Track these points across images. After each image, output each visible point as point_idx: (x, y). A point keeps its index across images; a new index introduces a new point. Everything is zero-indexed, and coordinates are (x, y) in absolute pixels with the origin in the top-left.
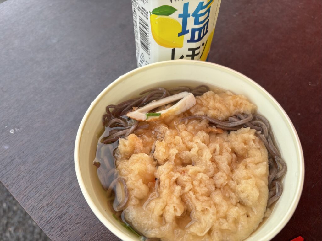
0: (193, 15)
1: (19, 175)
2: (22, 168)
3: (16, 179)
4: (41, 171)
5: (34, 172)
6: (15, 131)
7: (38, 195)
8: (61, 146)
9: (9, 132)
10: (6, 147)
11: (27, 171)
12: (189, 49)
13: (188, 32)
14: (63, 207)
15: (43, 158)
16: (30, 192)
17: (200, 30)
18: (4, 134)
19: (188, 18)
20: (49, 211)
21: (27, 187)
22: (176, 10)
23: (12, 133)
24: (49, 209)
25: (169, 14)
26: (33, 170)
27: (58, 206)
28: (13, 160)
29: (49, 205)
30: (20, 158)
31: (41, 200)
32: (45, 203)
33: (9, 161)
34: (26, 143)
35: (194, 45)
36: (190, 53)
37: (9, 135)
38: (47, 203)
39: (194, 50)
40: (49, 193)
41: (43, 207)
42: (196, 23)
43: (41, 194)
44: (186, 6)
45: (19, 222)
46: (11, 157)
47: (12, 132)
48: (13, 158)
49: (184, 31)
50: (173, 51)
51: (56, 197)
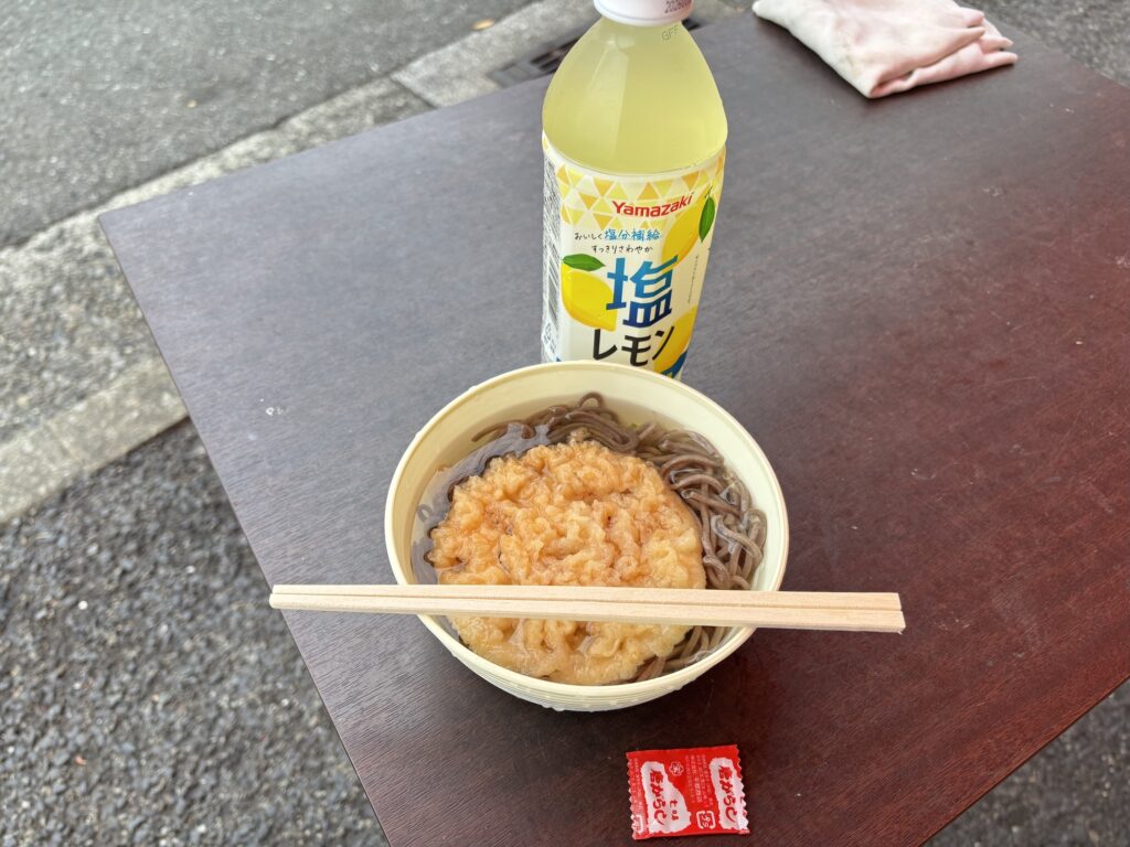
0: (633, 279)
1: (260, 492)
2: (270, 481)
3: (253, 497)
4: (300, 495)
5: (287, 494)
6: (275, 412)
7: (282, 534)
8: (349, 460)
9: (264, 412)
10: (252, 437)
11: (276, 488)
12: (627, 338)
13: (624, 305)
14: (319, 566)
15: (311, 474)
16: (270, 525)
17: (647, 307)
18: (254, 412)
19: (624, 282)
20: (293, 567)
21: (269, 516)
22: (602, 265)
23: (270, 414)
24: (295, 562)
25: (590, 269)
26: (287, 490)
27: (310, 562)
28: (259, 462)
29: (297, 556)
30: (270, 463)
31: (285, 544)
32: (291, 552)
33: (250, 463)
34: (289, 438)
35: (636, 332)
36: (629, 344)
37: (263, 416)
38: (294, 551)
39: (636, 341)
40: (301, 537)
41: (286, 557)
42: (639, 293)
43: (288, 534)
44: (620, 263)
45: (186, 686)
46: (256, 456)
47: (270, 411)
48: (259, 459)
49: (617, 303)
50: (598, 333)
51: (312, 546)
